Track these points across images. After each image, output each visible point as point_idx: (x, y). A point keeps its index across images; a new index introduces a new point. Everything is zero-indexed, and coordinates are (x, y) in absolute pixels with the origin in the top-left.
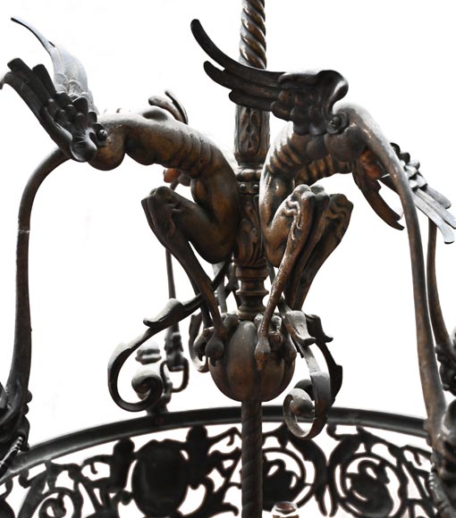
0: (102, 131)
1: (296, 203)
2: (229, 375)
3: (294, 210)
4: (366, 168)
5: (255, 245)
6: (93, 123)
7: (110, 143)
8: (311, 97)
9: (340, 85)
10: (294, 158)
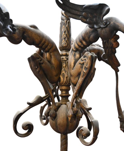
0: (14, 27)
1: (85, 58)
2: (58, 123)
3: (84, 61)
4: (113, 43)
5: (67, 77)
6: (11, 23)
7: (17, 33)
8: (95, 14)
9: (107, 8)
10: (84, 43)
